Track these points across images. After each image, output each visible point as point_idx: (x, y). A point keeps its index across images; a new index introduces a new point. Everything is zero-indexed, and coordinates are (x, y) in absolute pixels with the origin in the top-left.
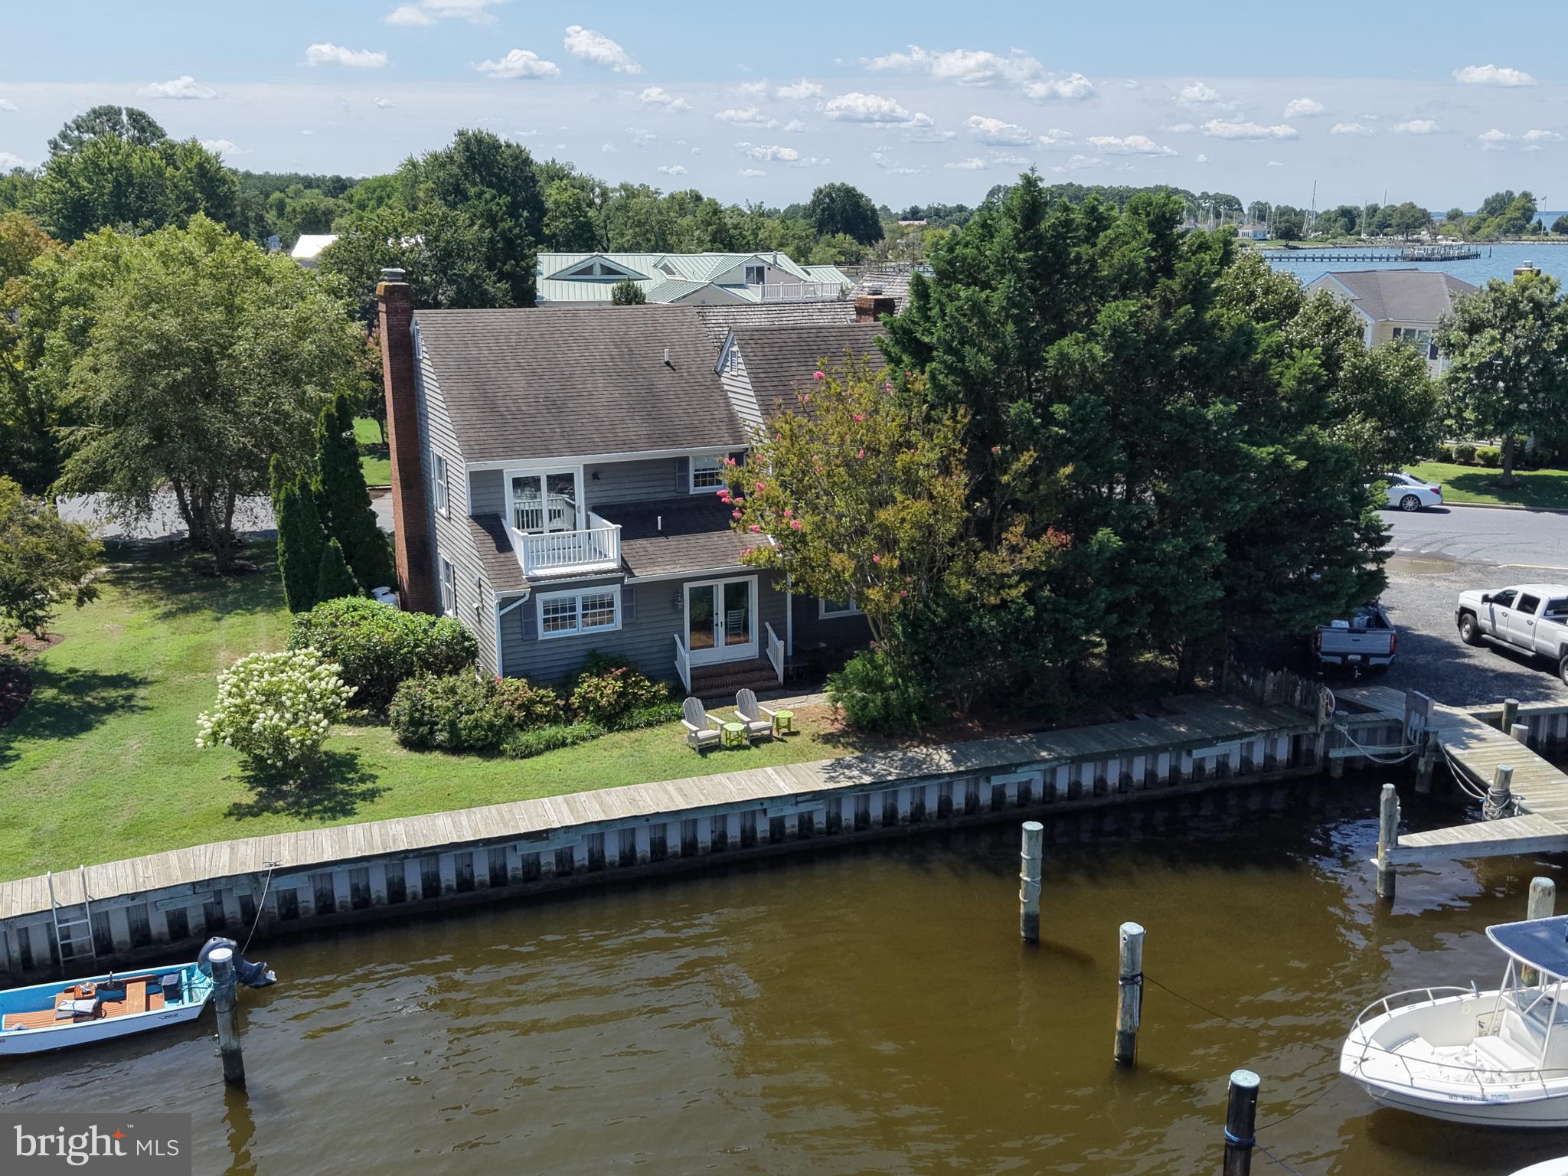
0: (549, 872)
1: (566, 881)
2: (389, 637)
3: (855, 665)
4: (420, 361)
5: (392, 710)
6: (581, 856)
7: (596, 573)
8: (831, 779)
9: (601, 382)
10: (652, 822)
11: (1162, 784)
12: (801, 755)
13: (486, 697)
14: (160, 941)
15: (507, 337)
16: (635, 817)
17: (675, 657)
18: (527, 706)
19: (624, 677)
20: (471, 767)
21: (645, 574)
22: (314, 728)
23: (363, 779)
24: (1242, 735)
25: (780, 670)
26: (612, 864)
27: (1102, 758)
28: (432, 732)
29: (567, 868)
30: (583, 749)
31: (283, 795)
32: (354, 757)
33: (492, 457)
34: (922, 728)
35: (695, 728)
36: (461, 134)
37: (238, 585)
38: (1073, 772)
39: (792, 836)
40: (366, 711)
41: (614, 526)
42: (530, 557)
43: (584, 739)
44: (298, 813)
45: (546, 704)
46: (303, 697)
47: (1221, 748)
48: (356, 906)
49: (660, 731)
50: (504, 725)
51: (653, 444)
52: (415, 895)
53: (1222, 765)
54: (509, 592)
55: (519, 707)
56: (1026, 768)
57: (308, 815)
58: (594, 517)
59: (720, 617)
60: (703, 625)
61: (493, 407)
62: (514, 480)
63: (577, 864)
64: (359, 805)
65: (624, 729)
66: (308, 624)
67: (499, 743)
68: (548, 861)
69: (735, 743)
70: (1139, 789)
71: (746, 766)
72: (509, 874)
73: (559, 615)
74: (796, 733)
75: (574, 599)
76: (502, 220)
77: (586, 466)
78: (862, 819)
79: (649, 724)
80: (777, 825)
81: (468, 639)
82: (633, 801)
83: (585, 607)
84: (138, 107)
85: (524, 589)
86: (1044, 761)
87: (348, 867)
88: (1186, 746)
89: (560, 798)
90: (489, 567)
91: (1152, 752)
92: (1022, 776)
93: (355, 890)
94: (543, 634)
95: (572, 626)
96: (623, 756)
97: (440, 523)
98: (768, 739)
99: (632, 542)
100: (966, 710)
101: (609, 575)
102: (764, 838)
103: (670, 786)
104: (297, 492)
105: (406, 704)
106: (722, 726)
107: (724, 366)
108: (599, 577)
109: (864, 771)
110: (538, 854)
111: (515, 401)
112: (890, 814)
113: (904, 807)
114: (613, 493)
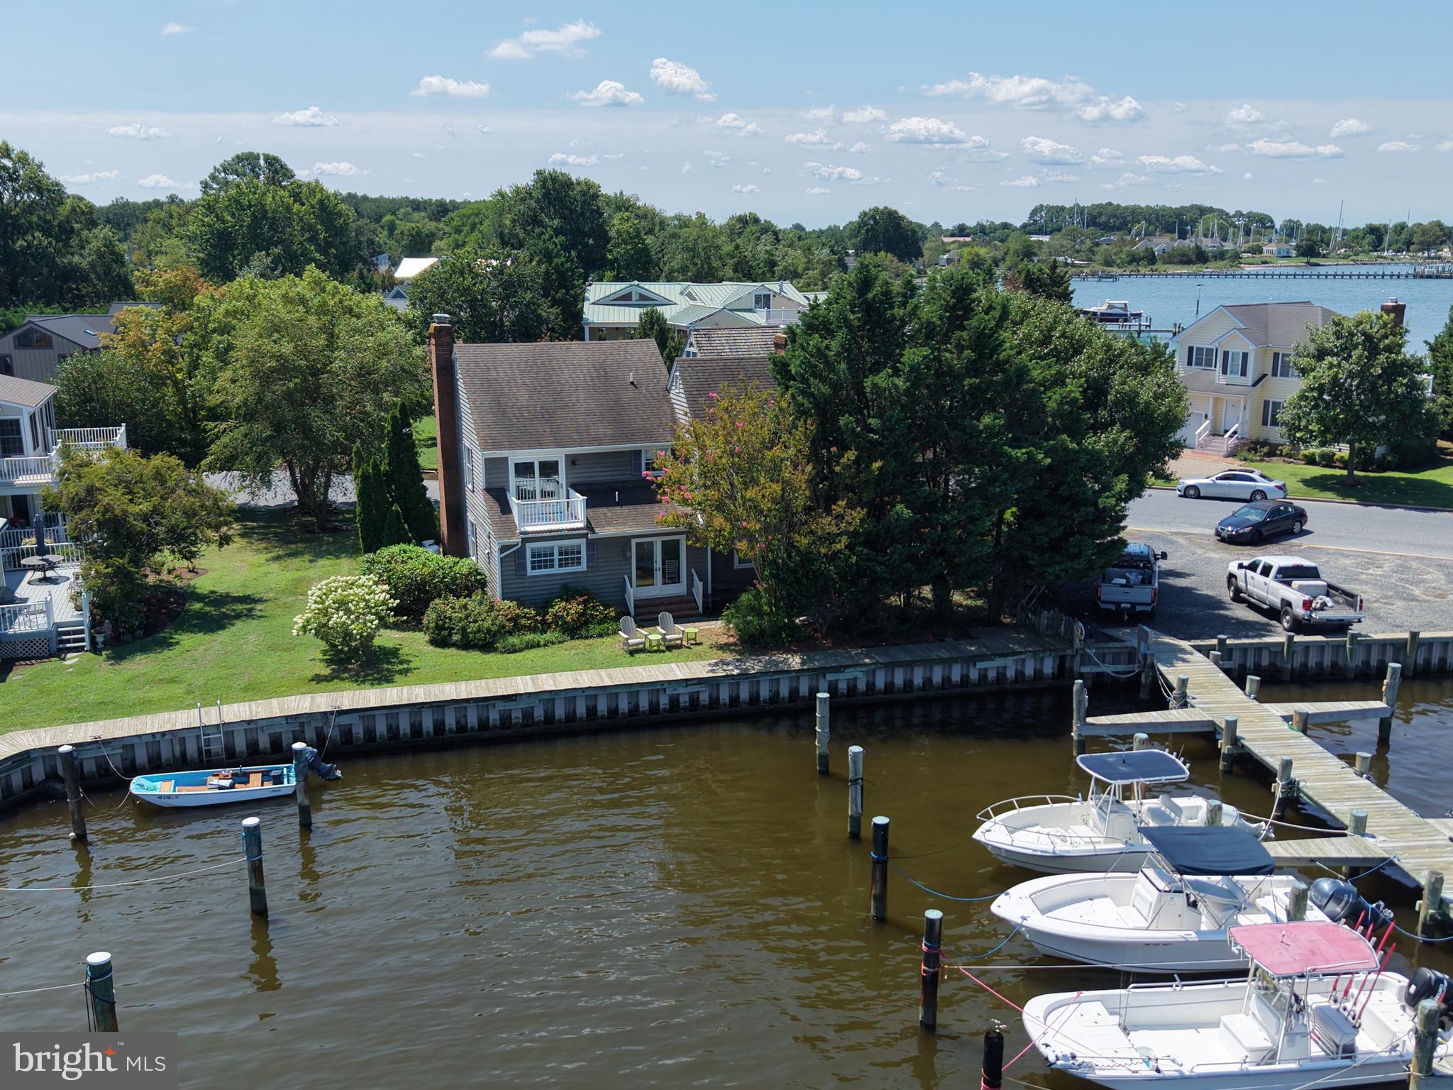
0: (517, 723)
1: (529, 729)
2: (426, 571)
3: (745, 598)
4: (457, 380)
5: (425, 621)
6: (539, 714)
7: (568, 530)
8: (712, 671)
9: (582, 396)
10: (587, 693)
11: (955, 686)
12: (699, 657)
13: (487, 612)
14: (265, 753)
15: (518, 364)
16: (575, 689)
17: (625, 591)
18: (515, 619)
19: (585, 603)
20: (475, 657)
21: (602, 532)
22: (369, 624)
23: (401, 663)
24: (1014, 653)
25: (700, 603)
26: (560, 721)
27: (910, 665)
28: (450, 635)
29: (530, 722)
30: (550, 650)
31: (349, 671)
32: (398, 649)
33: (500, 449)
34: (788, 642)
35: (626, 636)
36: (539, 173)
37: (331, 539)
38: (889, 675)
39: (685, 708)
40: (405, 618)
41: (581, 497)
42: (523, 518)
43: (553, 643)
44: (357, 681)
45: (529, 619)
46: (362, 605)
47: (999, 662)
48: (390, 739)
49: (607, 640)
50: (498, 631)
51: (615, 440)
52: (428, 733)
53: (1001, 676)
54: (506, 541)
55: (509, 620)
56: (852, 670)
57: (363, 682)
58: (572, 492)
59: (658, 564)
60: (646, 573)
61: (504, 413)
62: (516, 465)
63: (536, 719)
64: (397, 677)
65: (582, 638)
66: (372, 562)
67: (494, 643)
68: (517, 715)
69: (655, 648)
70: (937, 689)
71: (660, 662)
72: (491, 723)
73: (542, 559)
74: (700, 644)
75: (553, 548)
76: (558, 256)
77: (567, 456)
78: (735, 700)
79: (600, 636)
80: (674, 701)
81: (480, 574)
82: (576, 680)
83: (560, 554)
84: (273, 152)
85: (517, 540)
86: (866, 665)
87: (385, 712)
88: (973, 659)
89: (528, 677)
90: (494, 524)
91: (947, 663)
92: (849, 674)
93: (389, 728)
94: (530, 572)
95: (552, 566)
96: (577, 654)
97: (468, 494)
98: (679, 647)
99: (597, 509)
100: (824, 631)
101: (578, 532)
102: (665, 709)
103: (603, 672)
104: (371, 471)
105: (434, 616)
106: (646, 636)
107: (672, 385)
108: (570, 532)
109: (737, 667)
110: (510, 710)
111: (520, 409)
112: (755, 698)
113: (765, 693)
114: (587, 475)
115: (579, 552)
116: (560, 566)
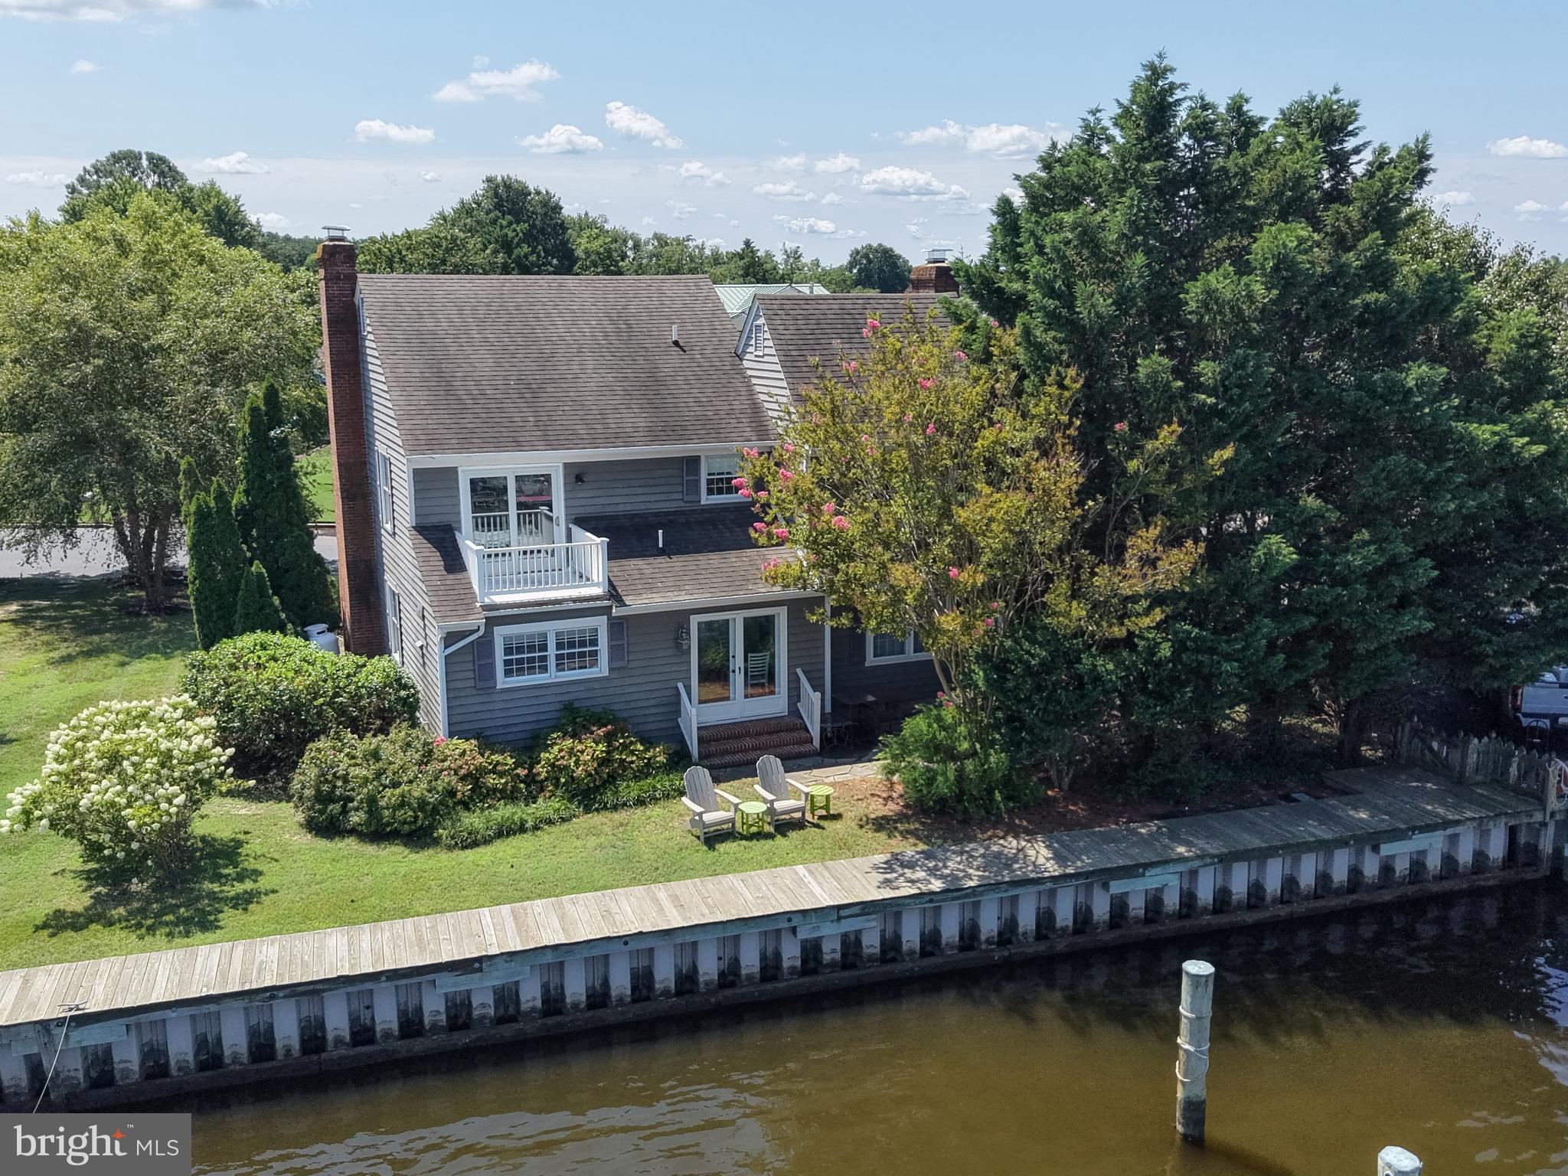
0: (483, 1017)
1: (508, 1031)
2: (300, 683)
3: (917, 725)
4: (364, 338)
5: (295, 785)
6: (531, 995)
7: (574, 600)
8: (887, 883)
9: (590, 364)
10: (633, 945)
11: (1339, 892)
12: (845, 848)
13: (420, 764)
15: (474, 309)
16: (609, 938)
17: (678, 713)
18: (474, 778)
19: (609, 738)
20: (394, 859)
21: (638, 603)
22: (164, 806)
23: (240, 878)
24: (1446, 824)
25: (815, 731)
26: (575, 1006)
27: (1260, 856)
28: (345, 811)
29: (511, 1010)
30: (548, 837)
31: (125, 897)
32: (239, 844)
33: (443, 451)
34: (1010, 811)
35: (699, 809)
36: (489, 180)
38: (1219, 875)
39: (833, 964)
40: (252, 783)
41: (598, 540)
42: (488, 580)
43: (550, 822)
44: (139, 926)
45: (501, 775)
46: (151, 763)
47: (1418, 842)
48: (203, 1066)
49: (655, 811)
50: (441, 803)
51: (654, 436)
52: (288, 1051)
53: (1418, 865)
54: (456, 624)
55: (463, 779)
56: (1158, 870)
57: (151, 930)
58: (576, 531)
59: (738, 661)
60: (715, 674)
61: (449, 391)
62: (473, 482)
63: (524, 1007)
64: (229, 917)
65: (605, 808)
66: (201, 668)
67: (432, 828)
68: (483, 1003)
69: (754, 829)
70: (1307, 898)
71: (769, 862)
72: (427, 1021)
73: (525, 657)
74: (837, 817)
75: (544, 635)
77: (567, 466)
78: (931, 941)
79: (640, 802)
80: (812, 950)
81: (405, 687)
82: (607, 914)
83: (559, 646)
84: (159, 151)
85: (477, 620)
86: (1182, 859)
87: (186, 1011)
88: (1374, 840)
89: (505, 909)
90: (433, 591)
91: (1325, 847)
92: (1152, 880)
93: (201, 1043)
94: (502, 682)
95: (544, 669)
96: (601, 846)
97: (386, 540)
98: (799, 825)
99: (624, 562)
100: (1065, 787)
101: (591, 604)
102: (793, 969)
103: (661, 891)
104: (212, 504)
105: (313, 773)
106: (736, 806)
107: (747, 345)
108: (578, 605)
109: (933, 872)
110: (469, 992)
111: (478, 383)
112: (969, 936)
113: (989, 924)
114: (602, 501)
115: (594, 642)
116: (560, 667)
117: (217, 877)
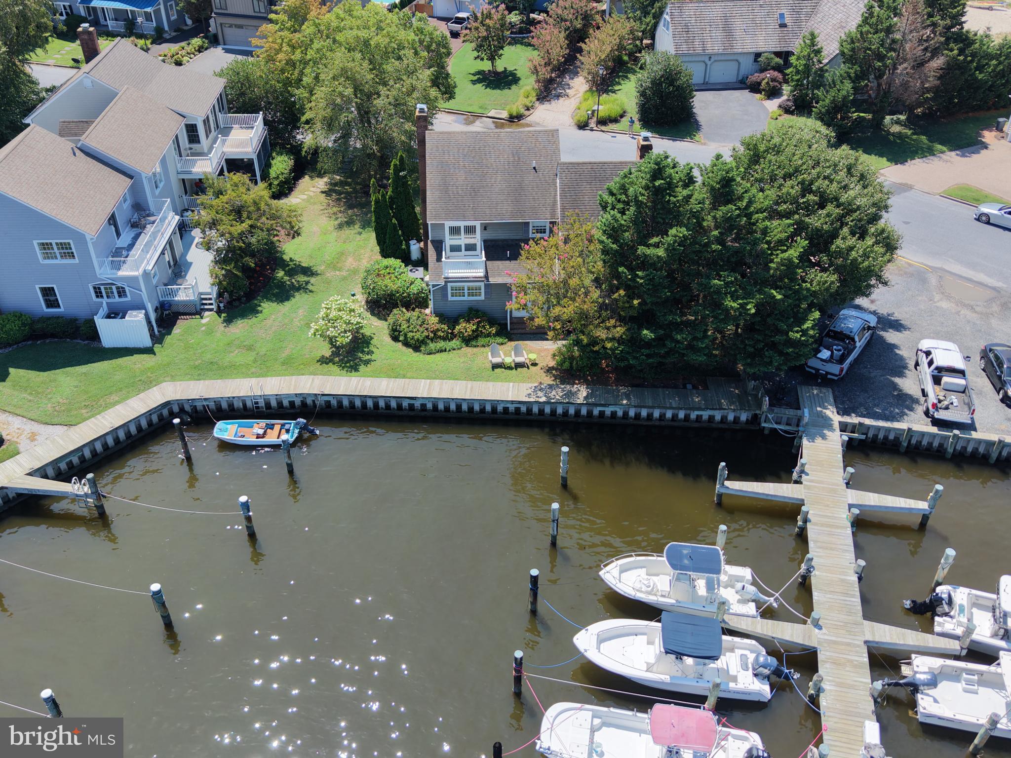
0: (418, 409)
1: (425, 414)
5: (389, 319)
6: (429, 407)
8: (530, 395)
9: (499, 178)
11: (681, 420)
12: (530, 378)
13: (420, 325)
14: (286, 408)
16: (448, 398)
17: (506, 313)
18: (435, 332)
19: (479, 323)
20: (408, 355)
21: (495, 280)
24: (724, 409)
26: (441, 410)
27: (652, 407)
28: (399, 335)
29: (425, 409)
30: (451, 355)
32: (371, 339)
33: (439, 219)
38: (638, 410)
39: (513, 413)
41: (485, 253)
43: (454, 349)
45: (443, 332)
47: (710, 412)
48: (350, 408)
50: (424, 339)
53: (711, 418)
54: (435, 283)
55: (432, 332)
56: (614, 406)
62: (450, 228)
64: (361, 367)
65: (472, 346)
68: (417, 406)
69: (508, 366)
71: (508, 379)
72: (403, 407)
73: (459, 291)
74: (537, 365)
75: (464, 286)
77: (481, 223)
80: (506, 409)
82: (452, 389)
83: (469, 290)
85: (441, 282)
86: (622, 405)
88: (693, 409)
89: (428, 381)
90: (431, 269)
91: (676, 408)
92: (612, 408)
93: (350, 405)
94: (450, 298)
95: (464, 296)
96: (464, 361)
98: (523, 366)
99: (492, 262)
101: (479, 279)
102: (501, 412)
103: (469, 385)
105: (393, 319)
106: (503, 358)
109: (545, 394)
110: (414, 404)
111: (457, 187)
112: (553, 414)
113: (559, 412)
114: (494, 235)
115: (480, 289)
116: (469, 295)
117: (363, 352)
